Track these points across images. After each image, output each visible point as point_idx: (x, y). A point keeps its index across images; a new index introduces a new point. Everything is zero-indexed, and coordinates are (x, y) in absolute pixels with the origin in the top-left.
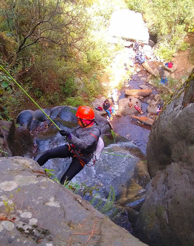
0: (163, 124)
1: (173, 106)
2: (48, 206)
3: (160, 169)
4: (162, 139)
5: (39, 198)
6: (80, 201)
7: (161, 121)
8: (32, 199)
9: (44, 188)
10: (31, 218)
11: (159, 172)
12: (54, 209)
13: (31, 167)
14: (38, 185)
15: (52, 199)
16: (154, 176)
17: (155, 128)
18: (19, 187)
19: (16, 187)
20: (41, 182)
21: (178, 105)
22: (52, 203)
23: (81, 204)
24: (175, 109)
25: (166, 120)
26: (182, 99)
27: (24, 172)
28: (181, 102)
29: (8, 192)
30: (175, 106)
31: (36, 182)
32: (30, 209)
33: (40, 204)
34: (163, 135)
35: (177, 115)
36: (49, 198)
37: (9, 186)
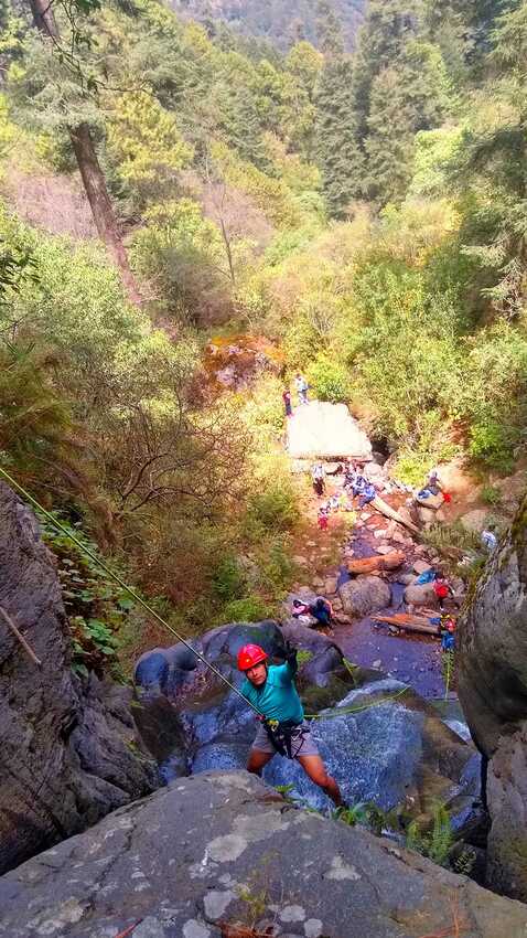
0: (488, 631)
1: (498, 587)
2: (333, 880)
3: (505, 733)
4: (494, 665)
5: (306, 865)
6: (397, 853)
7: (481, 625)
8: (291, 871)
9: (308, 837)
10: (306, 920)
11: (503, 740)
12: (349, 884)
13: (249, 790)
14: (293, 832)
15: (337, 861)
16: (493, 752)
17: (469, 640)
18: (251, 846)
19: (245, 846)
20: (295, 823)
21: (510, 584)
22: (341, 872)
23: (400, 858)
24: (507, 593)
25: (494, 620)
26: (517, 569)
27: (250, 806)
28: (516, 577)
29: (231, 863)
30: (504, 586)
31: (285, 826)
32: (295, 895)
33: (313, 878)
34: (496, 654)
35: (519, 605)
36: (330, 859)
37: (228, 847)
